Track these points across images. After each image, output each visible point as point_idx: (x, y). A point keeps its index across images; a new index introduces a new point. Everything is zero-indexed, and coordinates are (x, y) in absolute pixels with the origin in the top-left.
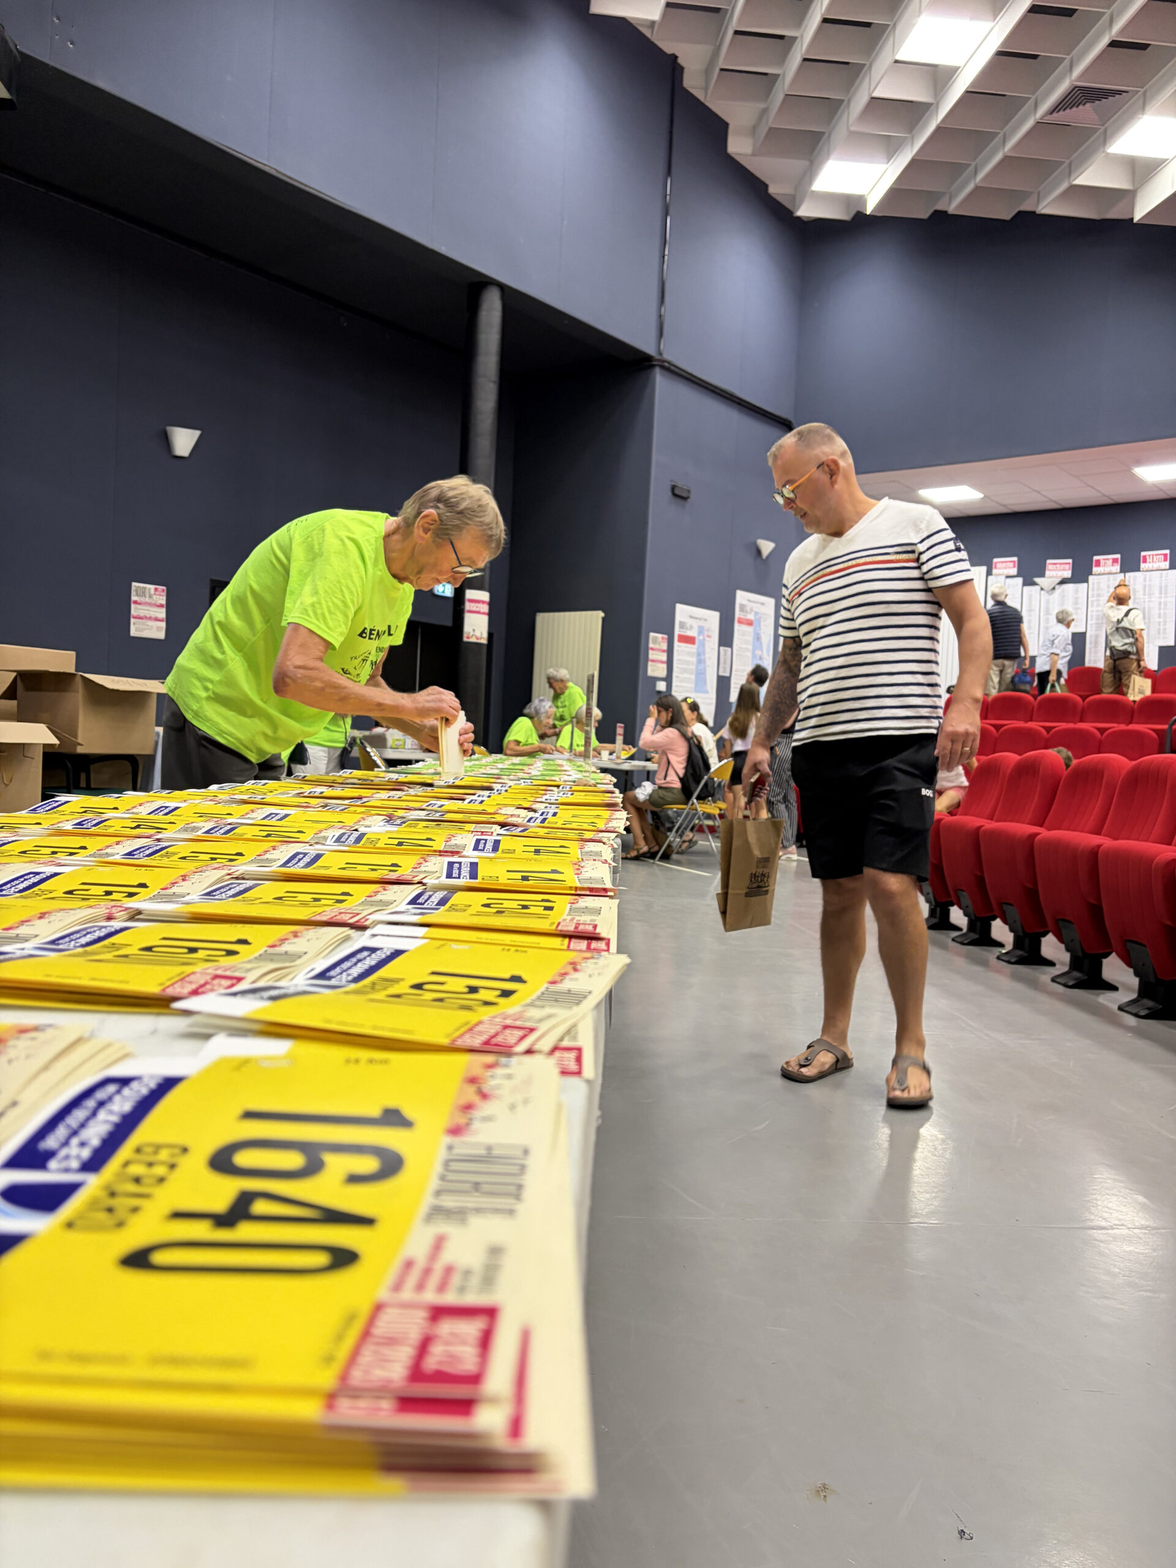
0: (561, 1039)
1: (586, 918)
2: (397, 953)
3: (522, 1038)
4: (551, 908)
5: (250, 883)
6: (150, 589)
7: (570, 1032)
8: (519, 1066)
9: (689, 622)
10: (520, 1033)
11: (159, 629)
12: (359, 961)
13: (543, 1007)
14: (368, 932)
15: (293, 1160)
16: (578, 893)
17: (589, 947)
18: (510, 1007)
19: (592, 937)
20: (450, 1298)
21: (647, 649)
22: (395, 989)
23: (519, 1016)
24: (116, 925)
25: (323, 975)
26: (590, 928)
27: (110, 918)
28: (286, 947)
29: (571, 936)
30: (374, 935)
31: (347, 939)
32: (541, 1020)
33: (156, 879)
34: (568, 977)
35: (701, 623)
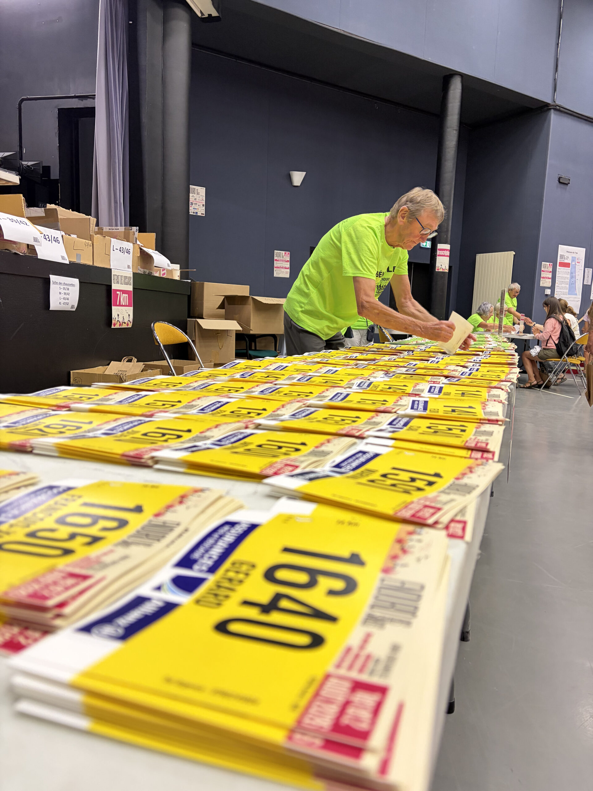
0: (456, 515)
1: (483, 438)
2: (376, 455)
3: (433, 514)
4: (464, 431)
5: (313, 409)
6: (282, 253)
7: (462, 511)
8: (427, 534)
9: (567, 255)
10: (432, 511)
11: (287, 273)
12: (357, 458)
13: (449, 494)
14: (365, 441)
15: (303, 578)
16: (481, 422)
17: (482, 457)
18: (431, 492)
19: (484, 451)
20: (364, 678)
21: (540, 271)
22: (372, 477)
23: (434, 499)
24: (249, 431)
25: (338, 466)
26: (484, 445)
27: (246, 428)
28: (323, 448)
29: (472, 449)
30: (367, 444)
31: (354, 444)
32: (446, 503)
33: (271, 406)
34: (466, 476)
35: (574, 255)
